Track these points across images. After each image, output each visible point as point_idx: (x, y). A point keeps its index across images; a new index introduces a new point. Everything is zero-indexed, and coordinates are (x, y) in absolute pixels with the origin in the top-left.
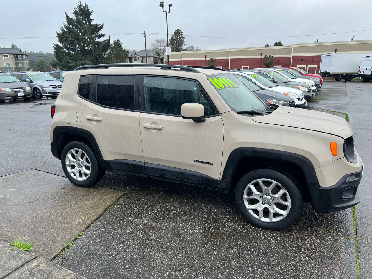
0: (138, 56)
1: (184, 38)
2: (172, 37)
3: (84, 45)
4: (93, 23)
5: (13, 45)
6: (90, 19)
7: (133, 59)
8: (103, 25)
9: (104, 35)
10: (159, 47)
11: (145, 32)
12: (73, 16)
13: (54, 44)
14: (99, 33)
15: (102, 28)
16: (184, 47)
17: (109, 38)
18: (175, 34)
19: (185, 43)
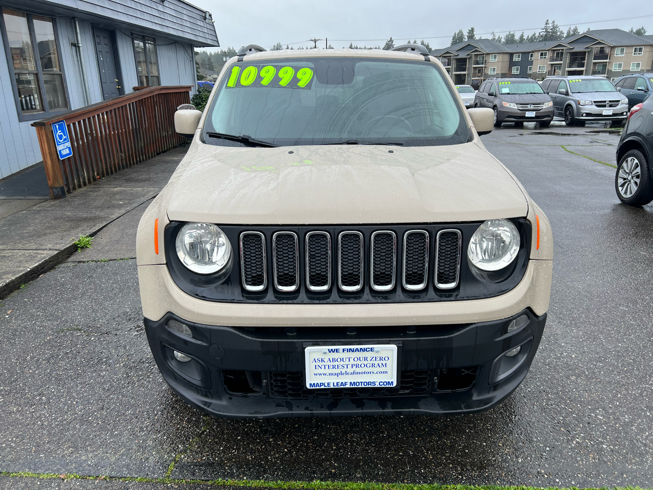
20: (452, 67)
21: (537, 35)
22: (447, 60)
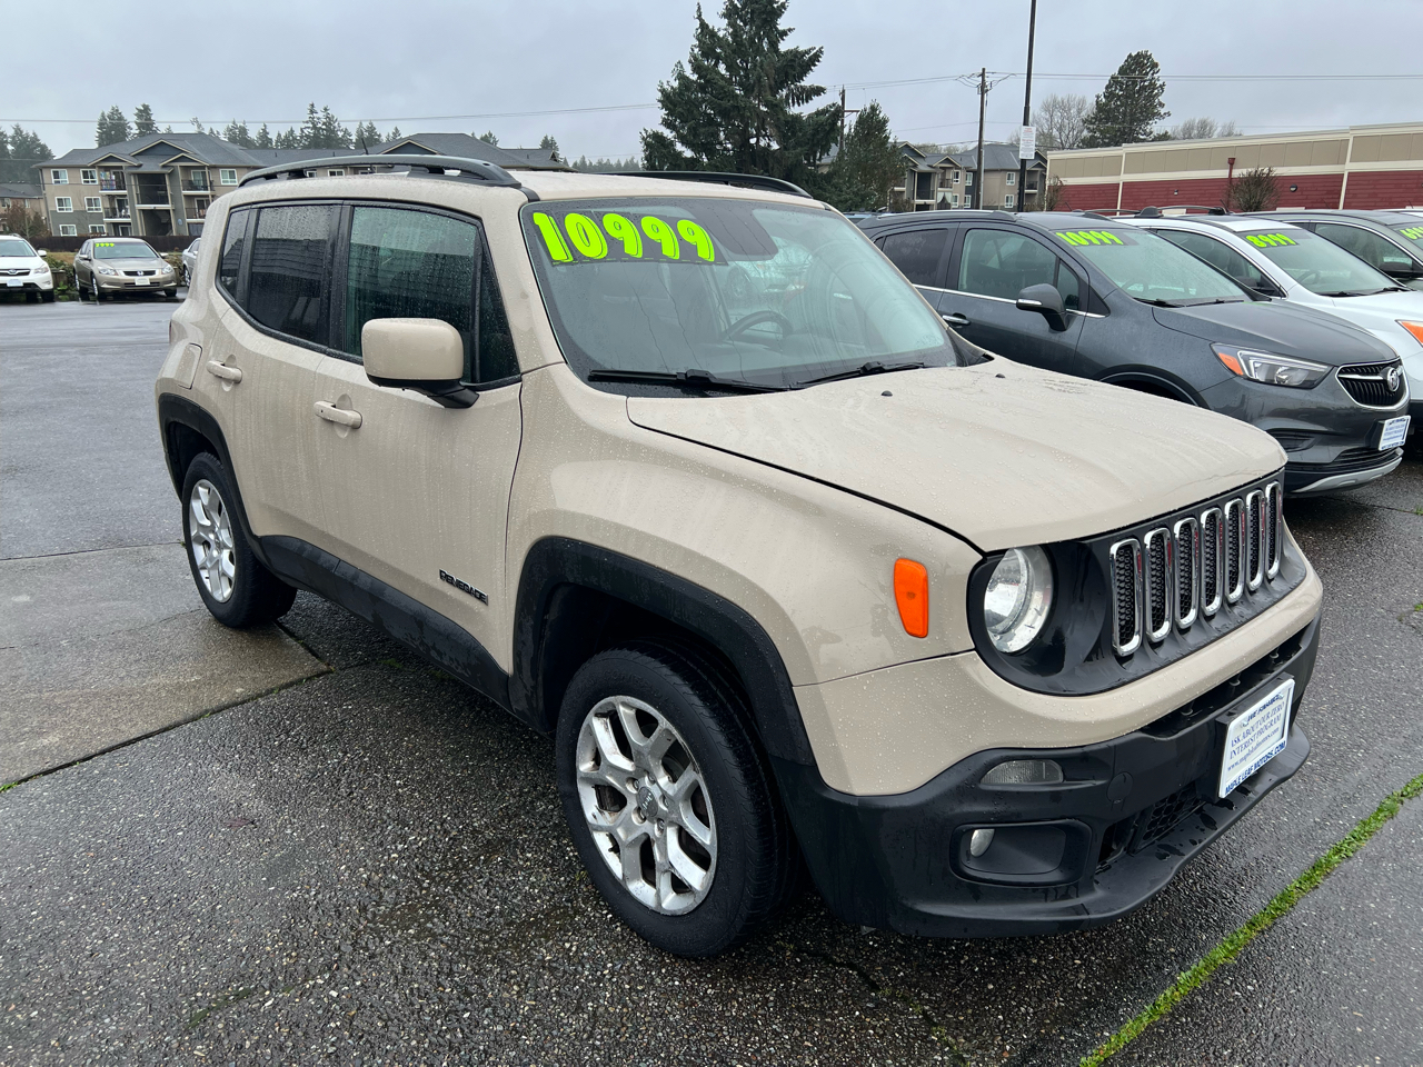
0: (957, 167)
1: (1162, 86)
2: (1107, 88)
3: (745, 130)
4: (784, 46)
5: (546, 138)
6: (777, 29)
7: (936, 180)
8: (822, 52)
9: (819, 91)
10: (1055, 133)
11: (984, 70)
12: (720, 26)
13: (646, 131)
14: (803, 83)
15: (815, 65)
16: (1157, 127)
17: (843, 99)
18: (1122, 71)
19: (1162, 111)
20: (131, 191)
21: (297, 133)
22: (114, 177)
